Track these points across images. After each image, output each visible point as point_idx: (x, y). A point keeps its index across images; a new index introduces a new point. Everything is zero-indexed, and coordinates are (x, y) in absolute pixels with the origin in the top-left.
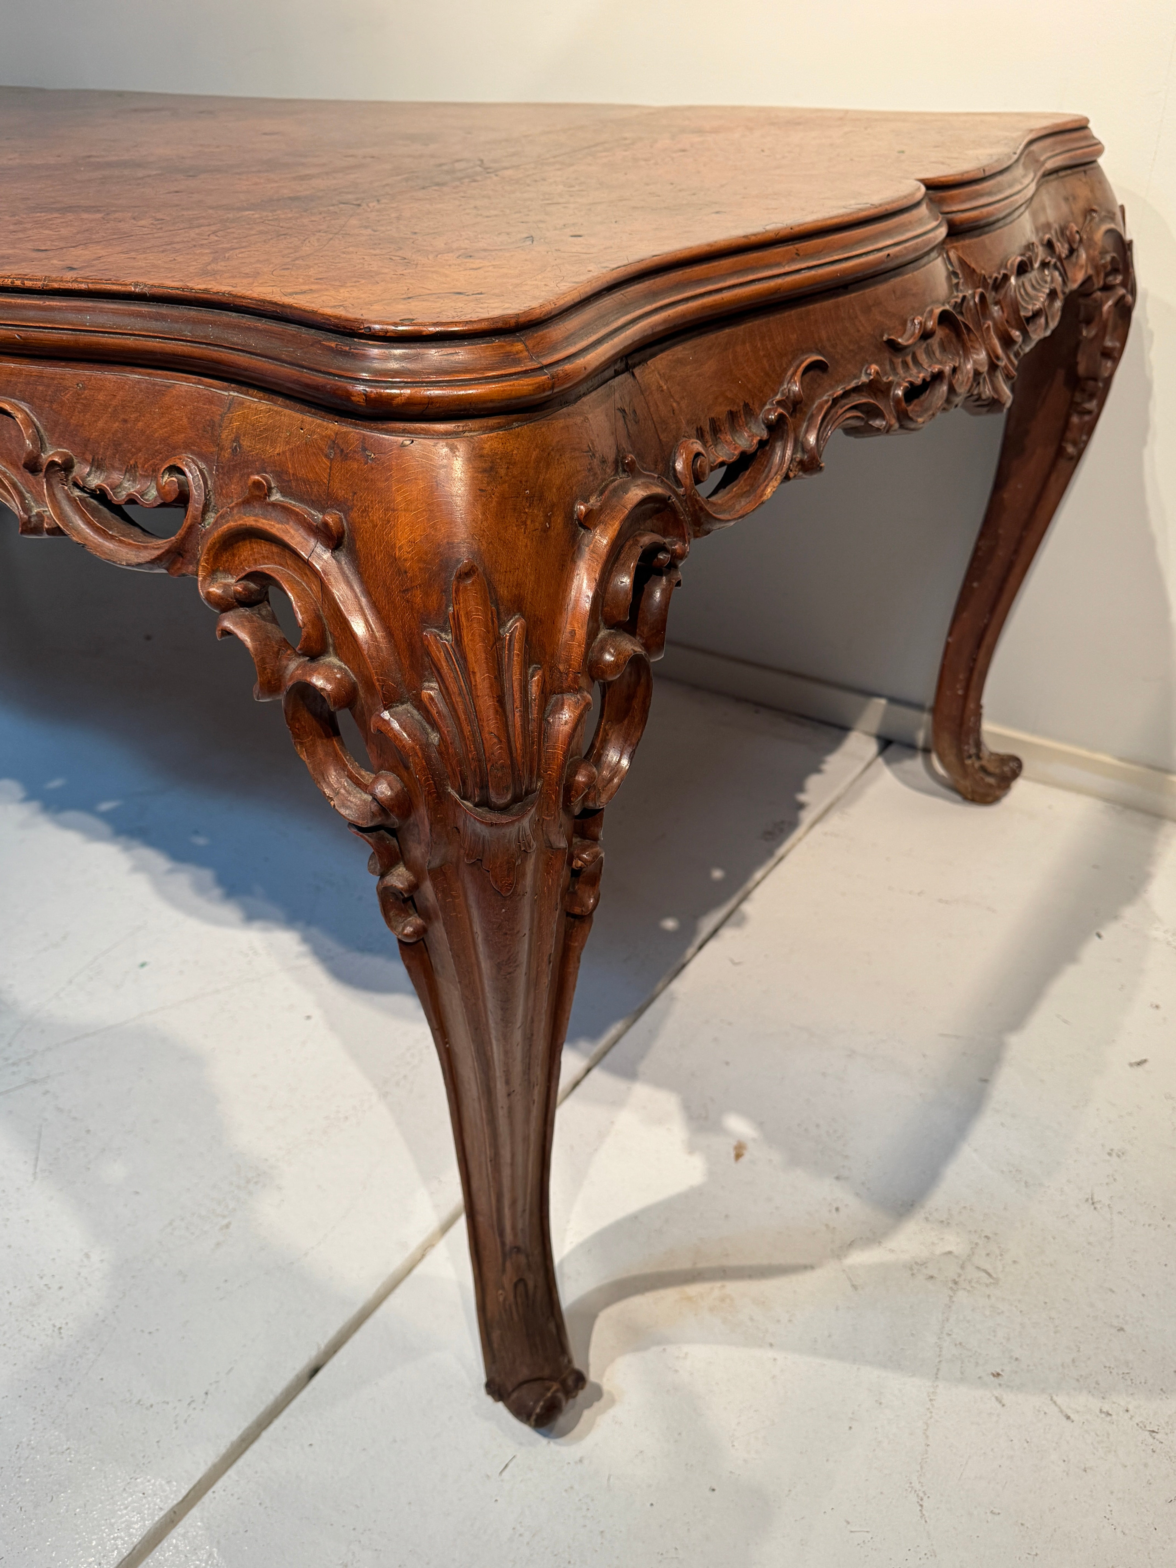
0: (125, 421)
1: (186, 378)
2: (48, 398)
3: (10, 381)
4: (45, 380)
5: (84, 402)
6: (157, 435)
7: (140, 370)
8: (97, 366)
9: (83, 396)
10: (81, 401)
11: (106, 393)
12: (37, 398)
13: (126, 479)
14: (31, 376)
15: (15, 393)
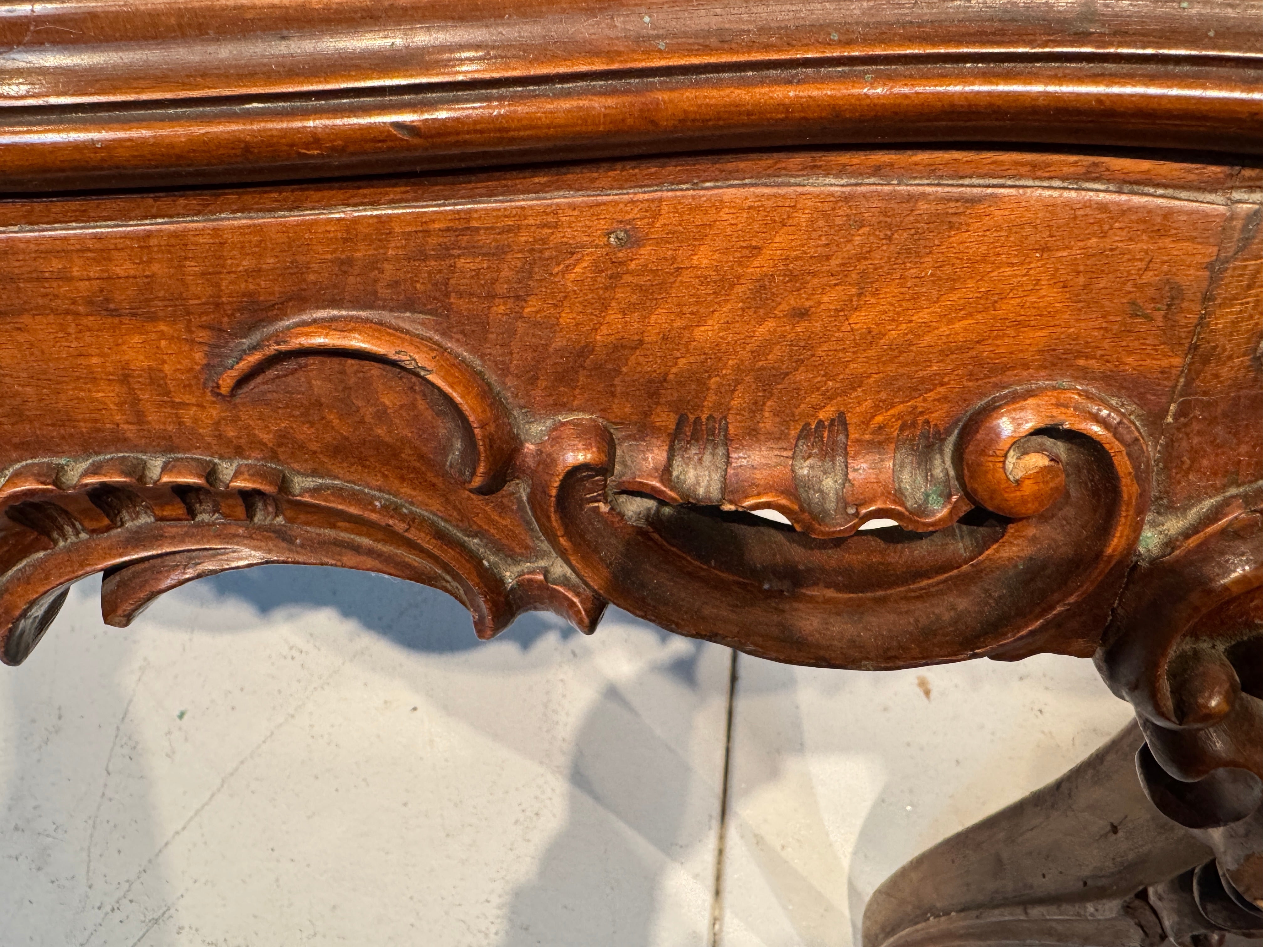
0: (802, 314)
1: (1034, 166)
2: (502, 288)
3: (350, 262)
4: (483, 238)
5: (642, 280)
6: (928, 339)
7: (844, 158)
8: (672, 169)
9: (633, 265)
10: (628, 278)
11: (720, 244)
12: (460, 295)
13: (799, 455)
14: (427, 233)
15: (375, 293)
